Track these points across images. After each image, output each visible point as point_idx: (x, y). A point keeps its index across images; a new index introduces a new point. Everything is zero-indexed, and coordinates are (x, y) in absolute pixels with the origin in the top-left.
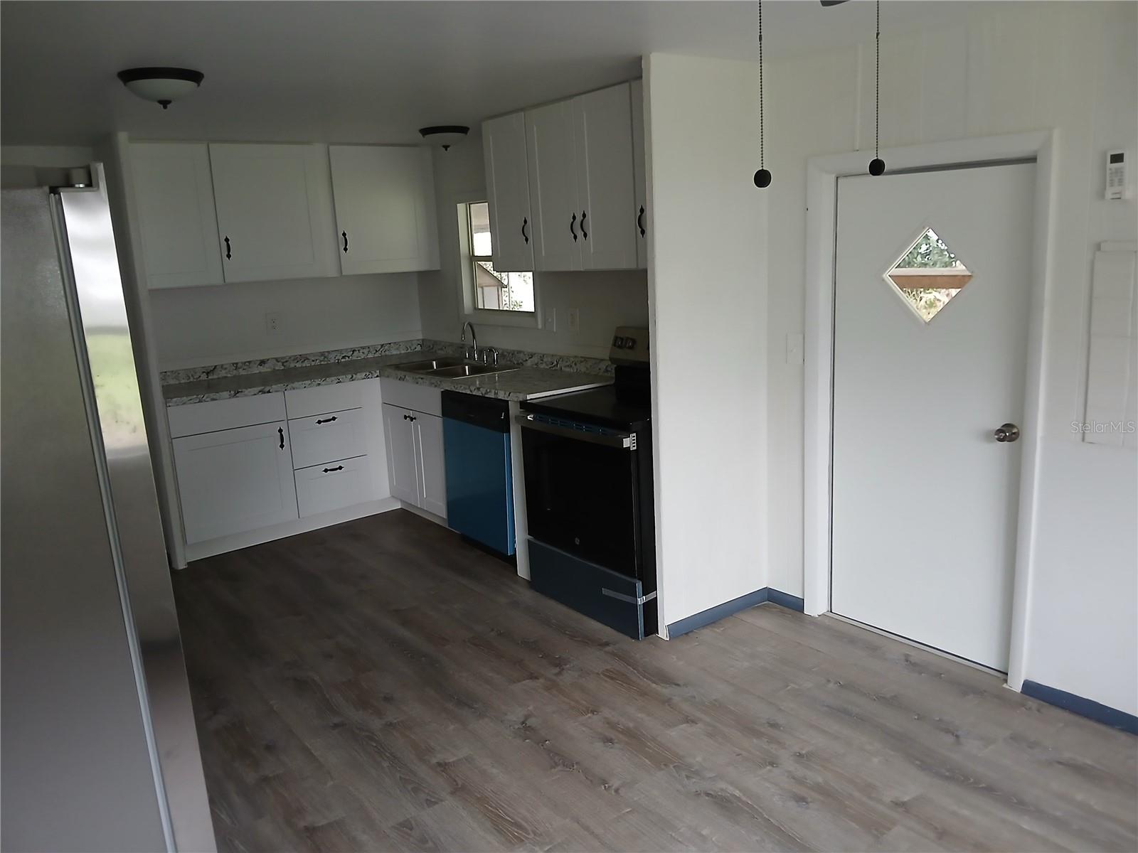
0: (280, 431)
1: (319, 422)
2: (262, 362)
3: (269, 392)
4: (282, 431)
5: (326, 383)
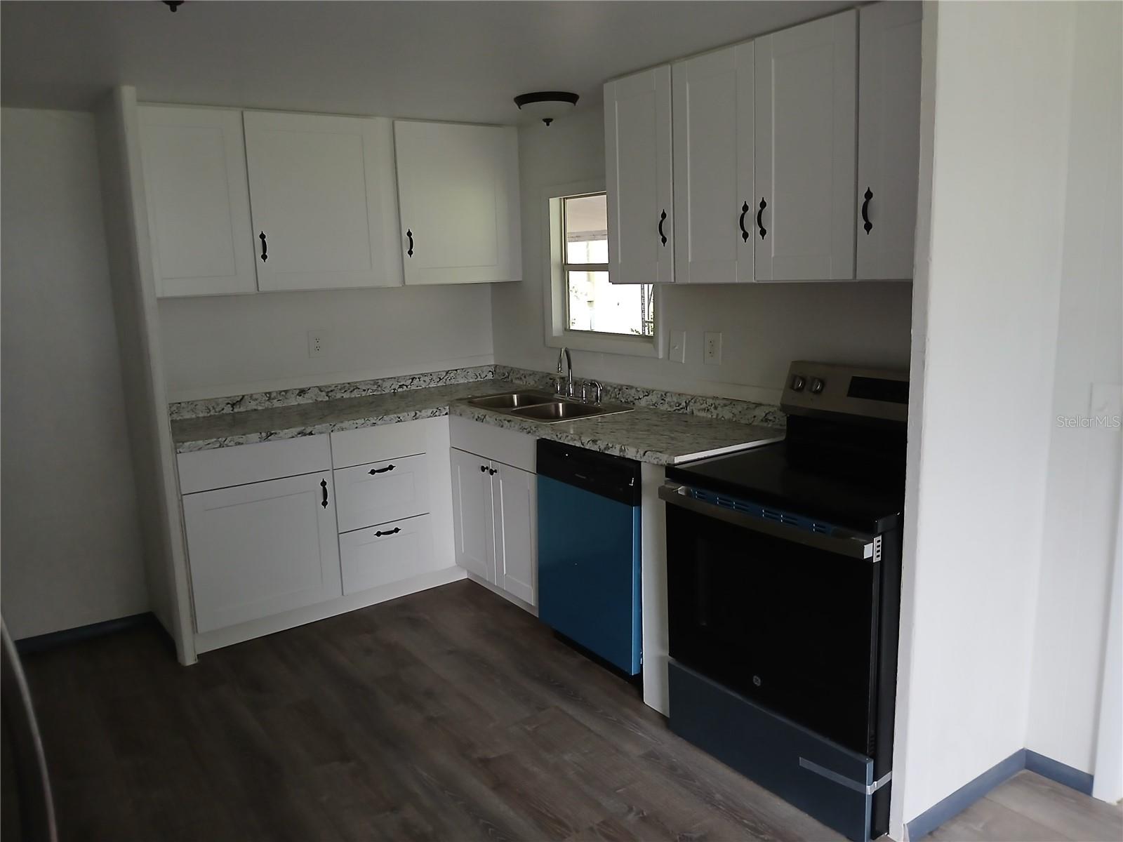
0: (324, 484)
1: (373, 472)
2: (302, 392)
3: (311, 434)
5: (383, 422)
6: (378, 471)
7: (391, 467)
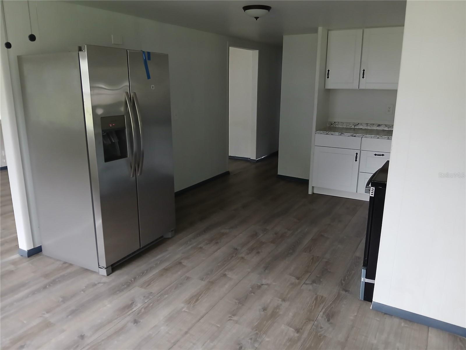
0: (357, 154)
1: (375, 155)
2: (379, 125)
3: (355, 136)
4: (358, 154)
5: (382, 138)
6: (378, 155)
7: (383, 155)
